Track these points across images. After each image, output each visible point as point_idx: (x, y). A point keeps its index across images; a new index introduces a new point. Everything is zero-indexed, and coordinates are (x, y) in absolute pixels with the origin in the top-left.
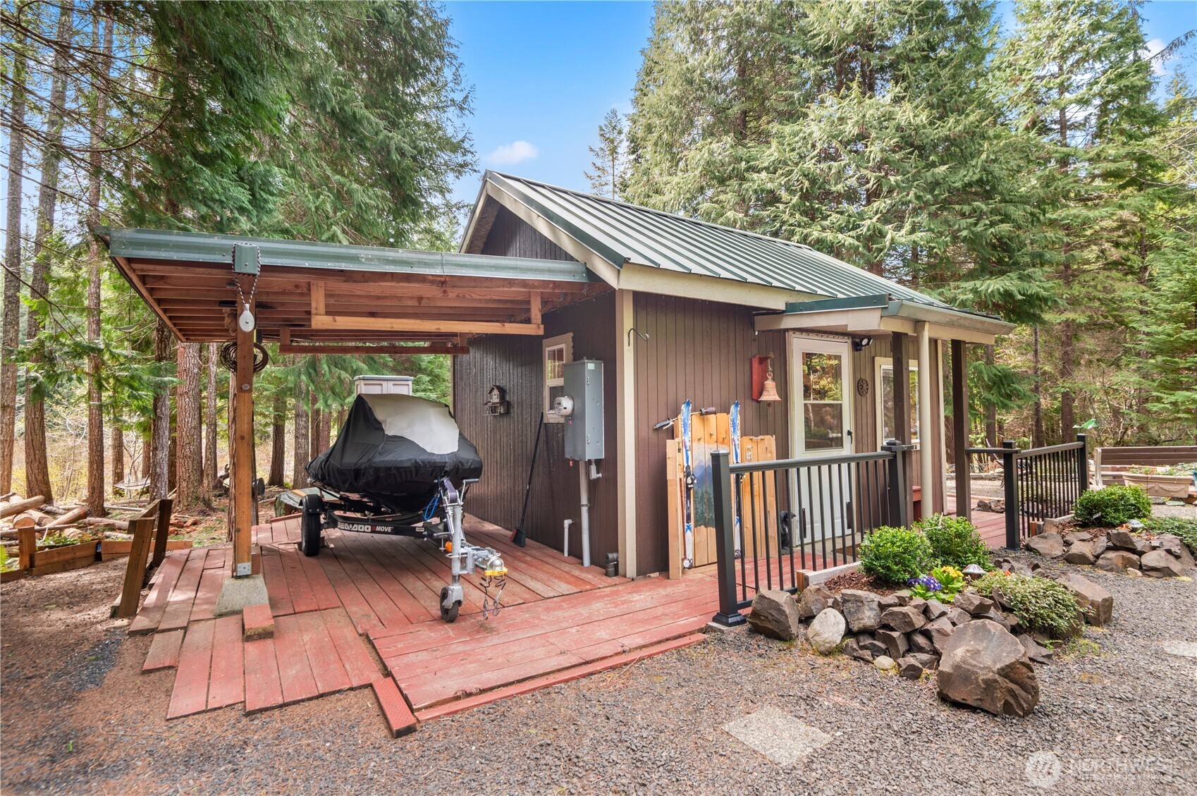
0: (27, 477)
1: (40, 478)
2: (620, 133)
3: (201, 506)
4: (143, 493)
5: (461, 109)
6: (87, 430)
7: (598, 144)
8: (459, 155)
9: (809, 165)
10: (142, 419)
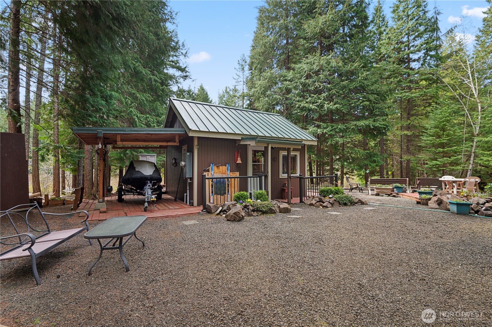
0: (33, 187)
1: (37, 187)
2: (246, 62)
3: (93, 197)
4: (72, 194)
5: (185, 56)
6: (52, 171)
7: (238, 67)
8: (184, 73)
9: (303, 80)
10: (72, 167)
